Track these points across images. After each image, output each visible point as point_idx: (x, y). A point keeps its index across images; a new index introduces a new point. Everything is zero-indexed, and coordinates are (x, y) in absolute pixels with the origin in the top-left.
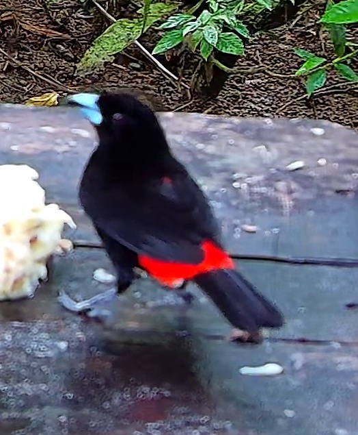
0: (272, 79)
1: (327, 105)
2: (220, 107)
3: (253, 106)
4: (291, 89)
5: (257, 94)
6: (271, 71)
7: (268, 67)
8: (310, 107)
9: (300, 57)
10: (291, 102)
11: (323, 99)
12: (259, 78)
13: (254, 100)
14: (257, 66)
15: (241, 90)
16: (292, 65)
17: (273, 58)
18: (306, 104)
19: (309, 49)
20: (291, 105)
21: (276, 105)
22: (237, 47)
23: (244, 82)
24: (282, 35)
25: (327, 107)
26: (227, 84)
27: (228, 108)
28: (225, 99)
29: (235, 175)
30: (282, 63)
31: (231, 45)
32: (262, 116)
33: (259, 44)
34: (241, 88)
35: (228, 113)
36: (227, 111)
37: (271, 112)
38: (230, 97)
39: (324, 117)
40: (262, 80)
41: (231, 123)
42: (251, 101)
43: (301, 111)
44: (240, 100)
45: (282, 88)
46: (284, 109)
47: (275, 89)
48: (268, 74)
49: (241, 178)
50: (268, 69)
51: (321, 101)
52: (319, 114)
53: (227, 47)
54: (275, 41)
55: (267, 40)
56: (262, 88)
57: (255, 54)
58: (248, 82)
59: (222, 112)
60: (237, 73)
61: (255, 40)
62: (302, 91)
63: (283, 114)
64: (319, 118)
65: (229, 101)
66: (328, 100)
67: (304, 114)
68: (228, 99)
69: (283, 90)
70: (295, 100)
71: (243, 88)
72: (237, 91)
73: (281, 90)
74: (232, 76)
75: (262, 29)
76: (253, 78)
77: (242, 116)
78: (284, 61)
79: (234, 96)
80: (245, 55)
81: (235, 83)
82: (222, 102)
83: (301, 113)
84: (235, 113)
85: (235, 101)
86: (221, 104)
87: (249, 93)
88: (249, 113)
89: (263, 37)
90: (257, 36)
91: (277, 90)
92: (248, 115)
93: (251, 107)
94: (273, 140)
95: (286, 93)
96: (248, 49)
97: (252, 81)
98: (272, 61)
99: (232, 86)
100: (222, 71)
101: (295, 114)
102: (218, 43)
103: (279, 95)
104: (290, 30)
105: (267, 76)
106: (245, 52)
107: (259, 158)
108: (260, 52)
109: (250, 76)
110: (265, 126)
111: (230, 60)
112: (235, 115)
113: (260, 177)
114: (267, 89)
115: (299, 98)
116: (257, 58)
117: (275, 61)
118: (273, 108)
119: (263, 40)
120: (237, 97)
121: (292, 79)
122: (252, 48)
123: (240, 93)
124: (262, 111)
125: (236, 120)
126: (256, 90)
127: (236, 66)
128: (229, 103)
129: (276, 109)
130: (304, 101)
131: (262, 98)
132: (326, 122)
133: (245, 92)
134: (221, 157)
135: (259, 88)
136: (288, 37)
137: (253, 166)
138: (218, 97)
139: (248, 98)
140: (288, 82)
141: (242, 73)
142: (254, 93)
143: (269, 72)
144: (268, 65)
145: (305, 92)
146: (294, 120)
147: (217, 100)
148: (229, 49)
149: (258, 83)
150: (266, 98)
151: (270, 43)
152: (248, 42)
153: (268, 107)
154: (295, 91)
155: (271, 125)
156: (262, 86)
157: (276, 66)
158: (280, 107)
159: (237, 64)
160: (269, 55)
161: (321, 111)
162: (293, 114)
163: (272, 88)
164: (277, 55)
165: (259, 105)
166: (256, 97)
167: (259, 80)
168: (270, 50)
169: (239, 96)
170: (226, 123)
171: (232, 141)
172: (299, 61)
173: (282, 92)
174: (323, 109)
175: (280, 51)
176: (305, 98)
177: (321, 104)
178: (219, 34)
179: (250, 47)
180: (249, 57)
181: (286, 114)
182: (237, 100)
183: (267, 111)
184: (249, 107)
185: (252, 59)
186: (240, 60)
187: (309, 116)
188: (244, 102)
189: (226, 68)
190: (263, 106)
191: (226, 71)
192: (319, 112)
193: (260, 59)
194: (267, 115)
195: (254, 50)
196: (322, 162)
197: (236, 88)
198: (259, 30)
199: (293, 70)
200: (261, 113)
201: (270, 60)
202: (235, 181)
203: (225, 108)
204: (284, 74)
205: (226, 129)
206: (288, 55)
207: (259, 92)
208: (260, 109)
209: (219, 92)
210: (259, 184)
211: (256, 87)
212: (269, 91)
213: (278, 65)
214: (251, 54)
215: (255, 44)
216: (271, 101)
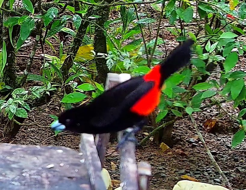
0: (40, 128)
1: (64, 140)
2: (17, 140)
3: (31, 140)
4: (48, 132)
5: (33, 135)
6: (40, 124)
7: (38, 123)
8: (56, 141)
9: (53, 119)
10: (48, 138)
11: (62, 137)
12: (34, 128)
13: (32, 137)
14: (33, 123)
15: (26, 133)
16: (48, 122)
17: (40, 119)
18: (55, 139)
19: (56, 115)
20: (48, 139)
21: (42, 139)
22: (25, 114)
23: (28, 129)
24: (44, 109)
25: (64, 141)
26: (20, 131)
27: (20, 141)
28: (19, 137)
29: (23, 170)
30: (44, 121)
31: (22, 114)
32: (35, 144)
33: (34, 113)
34: (26, 132)
35: (21, 143)
36: (20, 142)
37: (39, 142)
38: (21, 136)
39: (63, 145)
40: (36, 129)
41: (22, 147)
42: (31, 138)
43: (53, 142)
44: (25, 138)
45: (44, 132)
46: (45, 141)
47: (41, 133)
48: (38, 126)
49: (26, 172)
50: (38, 124)
51: (61, 138)
52: (61, 144)
53: (20, 115)
54: (41, 112)
55: (38, 111)
56: (35, 132)
57: (32, 117)
58: (29, 129)
59: (18, 143)
60: (24, 125)
61: (32, 111)
62: (53, 133)
63: (45, 143)
64: (61, 145)
65: (21, 138)
66: (64, 138)
67: (54, 144)
68: (20, 137)
69: (45, 133)
70: (50, 137)
71: (27, 132)
72: (24, 134)
73: (44, 133)
74: (22, 127)
75: (35, 106)
76: (31, 128)
77: (27, 144)
78: (45, 120)
79: (23, 136)
80: (28, 118)
81: (23, 130)
82: (18, 138)
83: (53, 143)
84: (23, 143)
85: (24, 138)
86: (17, 139)
87: (30, 134)
88: (30, 143)
89: (36, 110)
90: (33, 109)
91: (42, 133)
92: (29, 144)
93: (31, 141)
94: (40, 155)
95: (46, 134)
96: (29, 115)
97: (31, 129)
98: (40, 120)
99: (22, 131)
100: (18, 124)
101: (50, 143)
102: (16, 112)
103: (43, 135)
104: (48, 107)
105: (37, 127)
106: (28, 117)
107: (34, 163)
108: (34, 116)
109: (30, 127)
110: (36, 149)
111: (21, 120)
112: (24, 144)
113: (35, 171)
114: (38, 133)
115: (52, 137)
116: (33, 119)
117: (41, 120)
118: (40, 141)
119: (36, 111)
120: (24, 136)
121: (49, 128)
122: (31, 114)
123: (26, 134)
124: (35, 142)
125: (24, 146)
126: (33, 133)
127: (24, 122)
128: (21, 139)
129: (42, 141)
130: (54, 138)
131: (36, 137)
132: (63, 147)
133: (27, 134)
134: (17, 163)
135: (34, 132)
136: (47, 110)
137: (32, 166)
138: (16, 136)
139: (29, 137)
140: (47, 129)
141: (27, 126)
142: (32, 134)
143: (39, 125)
144: (38, 122)
145: (55, 134)
146: (50, 146)
147: (16, 137)
148: (21, 115)
149: (34, 130)
150: (37, 136)
151: (39, 112)
152: (29, 112)
153: (38, 140)
154: (50, 134)
155: (39, 148)
156: (36, 131)
157: (42, 123)
158: (43, 140)
159: (24, 121)
160: (38, 118)
161: (61, 142)
162: (49, 144)
163: (40, 132)
164: (42, 118)
165: (34, 139)
166: (32, 136)
167: (34, 129)
168: (39, 116)
169: (25, 136)
170: (20, 147)
171: (22, 155)
172: (51, 120)
173: (44, 134)
174: (62, 141)
175: (43, 116)
176: (54, 137)
177: (61, 139)
178: (16, 109)
179: (30, 114)
180: (30, 119)
181: (46, 143)
182: (25, 137)
183: (37, 142)
184: (30, 140)
185: (31, 120)
186: (26, 120)
187: (56, 144)
188: (27, 138)
189: (20, 124)
190: (36, 140)
191: (19, 124)
192: (61, 143)
193: (35, 119)
194: (38, 144)
195: (32, 115)
196: (62, 165)
197: (24, 132)
198: (34, 107)
199: (49, 124)
200: (35, 143)
201: (39, 120)
202: (23, 173)
203: (19, 141)
204: (45, 126)
205: (20, 150)
206: (47, 118)
207: (34, 134)
208: (35, 141)
209: (16, 134)
210: (34, 174)
211: (32, 132)
212: (39, 134)
213: (42, 122)
214: (31, 117)
215: (32, 113)
216: (40, 138)
